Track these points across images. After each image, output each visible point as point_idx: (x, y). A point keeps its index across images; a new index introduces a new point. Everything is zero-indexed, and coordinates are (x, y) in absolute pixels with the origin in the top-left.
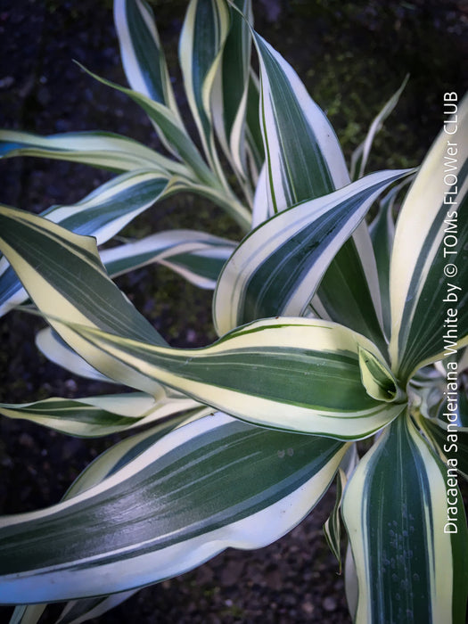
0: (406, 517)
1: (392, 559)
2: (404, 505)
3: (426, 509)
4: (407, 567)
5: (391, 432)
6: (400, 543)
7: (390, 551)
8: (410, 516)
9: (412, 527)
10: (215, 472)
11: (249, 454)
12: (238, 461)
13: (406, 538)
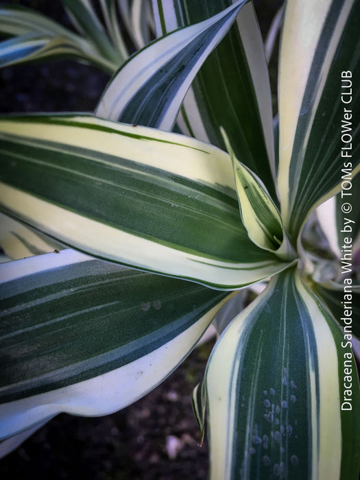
0: (287, 384)
1: (265, 436)
2: (285, 370)
3: (312, 375)
4: (284, 447)
5: (276, 288)
6: (277, 416)
7: (264, 426)
8: (292, 382)
9: (293, 397)
10: (54, 321)
11: (103, 303)
12: (87, 310)
13: (284, 410)
